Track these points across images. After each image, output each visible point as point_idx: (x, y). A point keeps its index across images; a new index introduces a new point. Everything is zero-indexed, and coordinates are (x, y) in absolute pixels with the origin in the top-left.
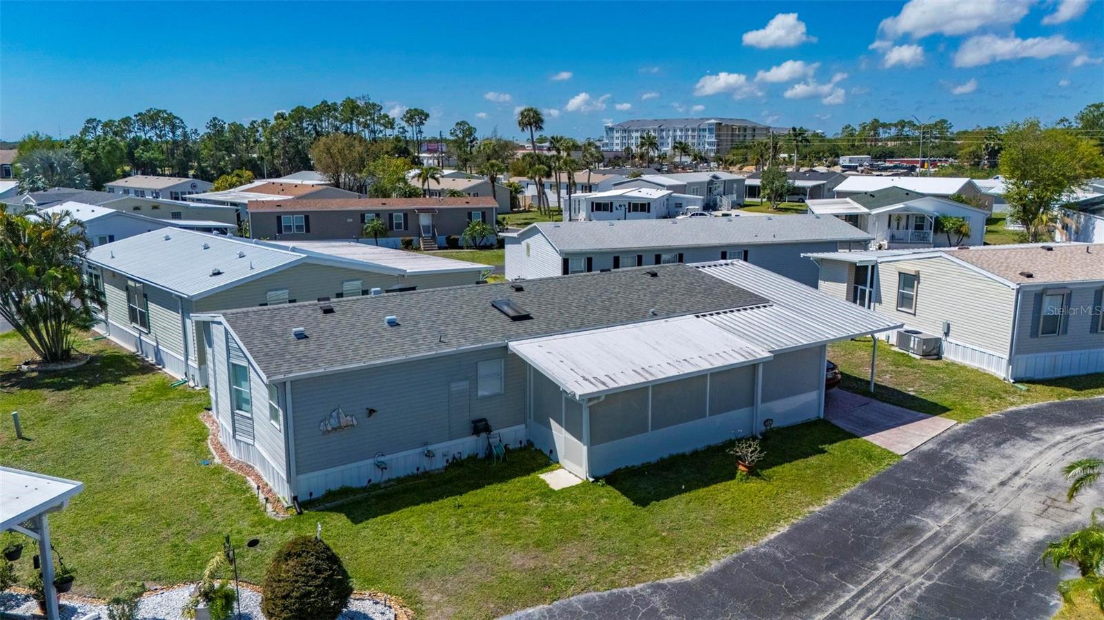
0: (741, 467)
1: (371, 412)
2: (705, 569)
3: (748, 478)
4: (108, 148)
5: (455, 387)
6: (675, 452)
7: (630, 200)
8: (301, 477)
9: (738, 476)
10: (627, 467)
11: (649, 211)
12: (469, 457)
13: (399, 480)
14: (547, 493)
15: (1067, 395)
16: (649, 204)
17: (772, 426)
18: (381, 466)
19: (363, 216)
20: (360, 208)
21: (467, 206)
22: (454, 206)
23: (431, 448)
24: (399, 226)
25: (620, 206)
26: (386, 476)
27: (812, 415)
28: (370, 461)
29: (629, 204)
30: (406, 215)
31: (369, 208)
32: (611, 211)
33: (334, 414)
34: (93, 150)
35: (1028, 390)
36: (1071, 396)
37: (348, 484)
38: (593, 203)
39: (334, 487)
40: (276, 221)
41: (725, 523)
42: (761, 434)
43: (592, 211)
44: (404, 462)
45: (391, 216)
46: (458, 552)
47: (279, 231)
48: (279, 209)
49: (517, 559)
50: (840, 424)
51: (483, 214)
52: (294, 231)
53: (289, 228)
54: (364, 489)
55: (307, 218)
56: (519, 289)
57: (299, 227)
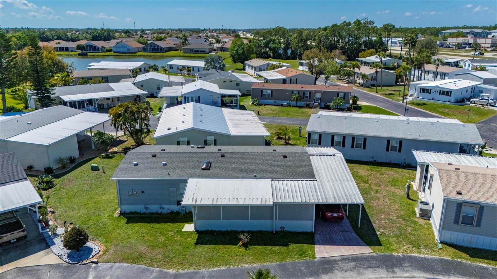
0: (241, 242)
1: (143, 192)
2: (181, 271)
3: (241, 247)
4: (248, 48)
5: (171, 189)
6: (233, 229)
7: (441, 89)
8: (122, 206)
9: (238, 245)
10: (212, 230)
11: (450, 96)
12: (177, 212)
13: (152, 213)
14: (178, 232)
15: (461, 257)
16: (451, 92)
17: (284, 230)
18: (146, 208)
19: (293, 93)
20: (292, 89)
21: (337, 91)
22: (332, 90)
23: (163, 206)
24: (307, 97)
25: (435, 91)
26: (148, 211)
27: (309, 230)
28: (143, 206)
29: (440, 91)
30: (310, 93)
31: (296, 89)
32: (430, 93)
33: (131, 191)
34: (243, 48)
35: (441, 249)
36: (465, 259)
37: (137, 211)
38: (421, 88)
39: (133, 211)
40: (261, 91)
41: (210, 259)
42: (276, 232)
43: (420, 92)
44: (154, 208)
45: (304, 93)
46: (133, 241)
47: (262, 96)
48: (262, 88)
49: (142, 249)
50: (317, 237)
51: (345, 95)
52: (267, 96)
53: (265, 95)
54: (140, 213)
55: (272, 91)
56: (223, 156)
57: (269, 95)
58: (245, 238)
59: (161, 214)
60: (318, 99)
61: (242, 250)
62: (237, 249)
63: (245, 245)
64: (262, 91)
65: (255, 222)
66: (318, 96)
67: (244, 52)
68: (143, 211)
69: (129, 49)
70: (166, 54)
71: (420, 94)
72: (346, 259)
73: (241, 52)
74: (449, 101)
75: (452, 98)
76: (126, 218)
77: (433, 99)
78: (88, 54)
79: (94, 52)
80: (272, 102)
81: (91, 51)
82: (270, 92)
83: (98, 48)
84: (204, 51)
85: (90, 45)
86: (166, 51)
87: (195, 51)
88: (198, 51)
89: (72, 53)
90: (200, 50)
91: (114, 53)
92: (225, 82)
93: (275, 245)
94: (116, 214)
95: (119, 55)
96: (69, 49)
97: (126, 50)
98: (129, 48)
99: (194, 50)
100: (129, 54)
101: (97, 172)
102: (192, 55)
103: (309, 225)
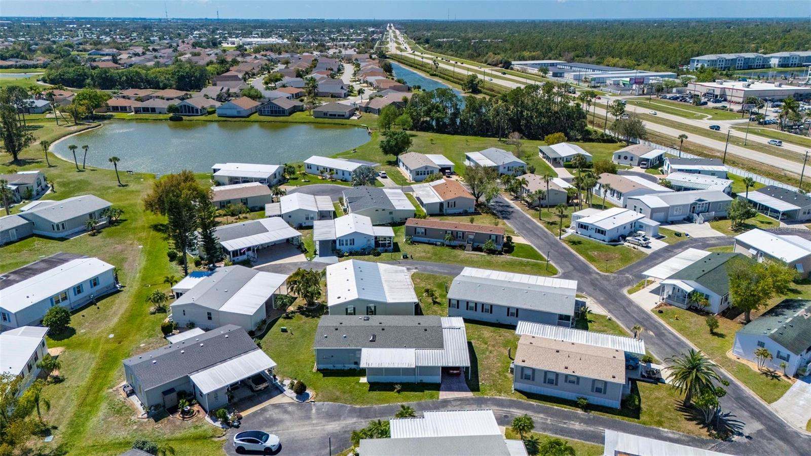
0: (396, 390)
1: (333, 357)
3: (396, 392)
8: (318, 365)
9: (394, 391)
11: (605, 235)
13: (338, 370)
14: (358, 383)
15: (522, 399)
16: (605, 231)
17: (422, 382)
19: (446, 232)
20: (446, 229)
21: (489, 233)
22: (484, 232)
23: (345, 365)
24: (460, 237)
25: (592, 229)
27: (437, 382)
28: (333, 365)
29: (596, 229)
30: (463, 233)
31: (449, 229)
32: (587, 230)
33: (325, 356)
34: (396, 139)
35: (513, 394)
36: (524, 400)
37: (328, 368)
39: (326, 368)
40: (414, 229)
41: (378, 400)
42: (417, 383)
43: (579, 227)
45: (457, 233)
46: (331, 389)
47: (415, 233)
48: (416, 226)
49: (338, 393)
50: (442, 386)
51: (497, 237)
52: (420, 234)
53: (419, 233)
54: (330, 370)
55: (425, 230)
56: (383, 329)
57: (422, 233)
58: (398, 387)
59: (343, 370)
60: (471, 240)
61: (397, 394)
62: (393, 394)
63: (399, 392)
64: (416, 229)
65: (405, 377)
66: (471, 237)
67: (397, 143)
68: (332, 368)
69: (239, 112)
70: (290, 118)
71: (578, 229)
72: (456, 400)
73: (394, 144)
74: (604, 241)
75: (607, 238)
76: (322, 373)
77: (590, 237)
78: (184, 118)
79: (191, 114)
80: (425, 240)
81: (186, 112)
82: (423, 231)
83: (197, 110)
84: (343, 116)
85: (185, 106)
86: (290, 114)
87: (331, 115)
88: (335, 115)
89: (161, 116)
90: (337, 114)
91: (219, 116)
92: (377, 210)
93: (416, 392)
94: (315, 370)
95: (226, 121)
96: (157, 111)
97: (235, 113)
98: (239, 110)
99: (329, 113)
100: (239, 119)
101: (286, 334)
102: (326, 120)
103: (438, 379)
